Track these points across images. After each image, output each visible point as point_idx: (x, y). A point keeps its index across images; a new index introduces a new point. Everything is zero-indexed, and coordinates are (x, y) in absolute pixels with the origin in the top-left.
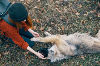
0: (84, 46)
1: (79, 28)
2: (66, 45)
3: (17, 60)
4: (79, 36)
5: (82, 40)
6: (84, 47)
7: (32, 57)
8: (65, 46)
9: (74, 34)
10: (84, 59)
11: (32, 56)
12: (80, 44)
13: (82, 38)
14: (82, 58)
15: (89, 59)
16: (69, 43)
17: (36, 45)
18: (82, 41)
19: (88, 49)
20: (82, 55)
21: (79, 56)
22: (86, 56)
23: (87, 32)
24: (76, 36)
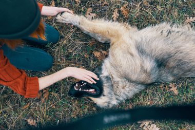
0: (180, 60)
1: (169, 7)
3: (17, 101)
4: (170, 32)
6: (180, 63)
7: (53, 93)
8: (129, 56)
10: (176, 92)
11: (51, 91)
12: (170, 56)
13: (177, 40)
14: (171, 89)
15: (188, 92)
16: (141, 51)
17: (59, 62)
18: (176, 48)
19: (189, 70)
20: (172, 82)
21: (165, 86)
22: (182, 86)
23: (188, 18)
24: (162, 32)
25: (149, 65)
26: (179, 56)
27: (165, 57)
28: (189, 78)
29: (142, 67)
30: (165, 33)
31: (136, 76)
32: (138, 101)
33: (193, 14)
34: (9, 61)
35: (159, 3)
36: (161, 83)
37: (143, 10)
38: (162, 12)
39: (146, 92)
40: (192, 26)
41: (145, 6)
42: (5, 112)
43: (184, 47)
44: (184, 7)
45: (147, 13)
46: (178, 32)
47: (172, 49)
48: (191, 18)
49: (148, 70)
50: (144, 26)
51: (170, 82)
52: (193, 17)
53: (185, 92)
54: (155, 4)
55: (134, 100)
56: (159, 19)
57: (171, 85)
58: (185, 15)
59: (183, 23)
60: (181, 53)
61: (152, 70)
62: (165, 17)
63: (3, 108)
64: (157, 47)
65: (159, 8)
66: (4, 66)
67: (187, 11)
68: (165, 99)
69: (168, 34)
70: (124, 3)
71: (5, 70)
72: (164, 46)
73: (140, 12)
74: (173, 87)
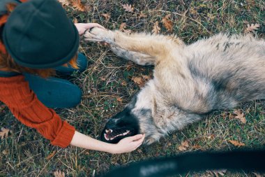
0: (243, 79)
1: (222, 14)
2: (183, 76)
3: (39, 150)
4: (227, 45)
5: (238, 60)
9: (211, 39)
10: (243, 120)
13: (237, 54)
14: (237, 117)
15: (258, 119)
17: (89, 94)
20: (237, 108)
21: (229, 114)
22: (250, 111)
23: (248, 25)
24: (218, 46)
25: (205, 88)
26: (241, 74)
27: (225, 77)
28: (258, 101)
29: (197, 92)
30: (222, 47)
31: (189, 104)
32: (195, 136)
33: (254, 19)
34: (36, 96)
35: (209, 10)
36: (223, 110)
37: (191, 20)
38: (215, 20)
39: (204, 124)
40: (254, 35)
41: (192, 16)
42: (24, 165)
43: (247, 63)
44: (242, 12)
45: (196, 23)
46: (238, 44)
47: (232, 66)
48: (252, 25)
49: (204, 95)
50: (194, 40)
51: (234, 108)
52: (254, 24)
53: (255, 119)
54: (205, 11)
55: (191, 135)
56: (212, 30)
57: (235, 112)
58: (244, 22)
59: (243, 32)
60: (244, 69)
61: (208, 94)
62: (219, 27)
63: (21, 160)
64: (214, 65)
65: (211, 16)
66: (31, 102)
67: (246, 17)
68: (230, 130)
69: (226, 47)
70: (166, 14)
71: (31, 107)
72: (222, 64)
73: (187, 22)
74: (239, 114)
